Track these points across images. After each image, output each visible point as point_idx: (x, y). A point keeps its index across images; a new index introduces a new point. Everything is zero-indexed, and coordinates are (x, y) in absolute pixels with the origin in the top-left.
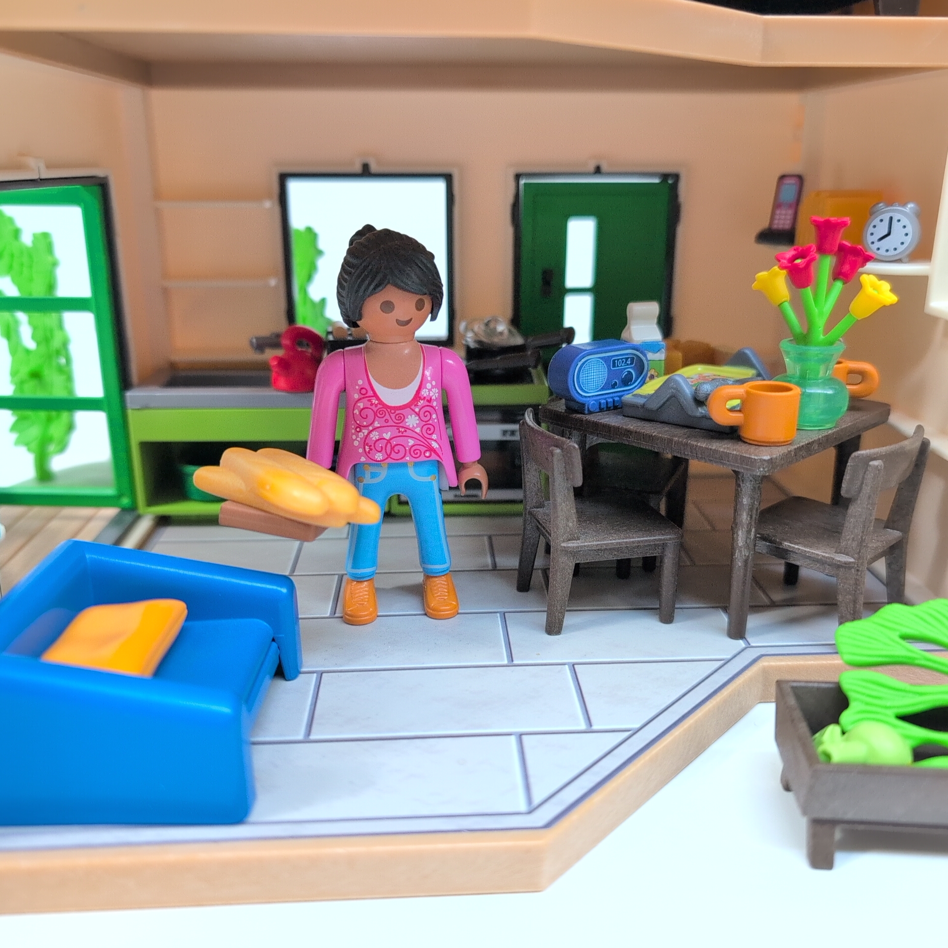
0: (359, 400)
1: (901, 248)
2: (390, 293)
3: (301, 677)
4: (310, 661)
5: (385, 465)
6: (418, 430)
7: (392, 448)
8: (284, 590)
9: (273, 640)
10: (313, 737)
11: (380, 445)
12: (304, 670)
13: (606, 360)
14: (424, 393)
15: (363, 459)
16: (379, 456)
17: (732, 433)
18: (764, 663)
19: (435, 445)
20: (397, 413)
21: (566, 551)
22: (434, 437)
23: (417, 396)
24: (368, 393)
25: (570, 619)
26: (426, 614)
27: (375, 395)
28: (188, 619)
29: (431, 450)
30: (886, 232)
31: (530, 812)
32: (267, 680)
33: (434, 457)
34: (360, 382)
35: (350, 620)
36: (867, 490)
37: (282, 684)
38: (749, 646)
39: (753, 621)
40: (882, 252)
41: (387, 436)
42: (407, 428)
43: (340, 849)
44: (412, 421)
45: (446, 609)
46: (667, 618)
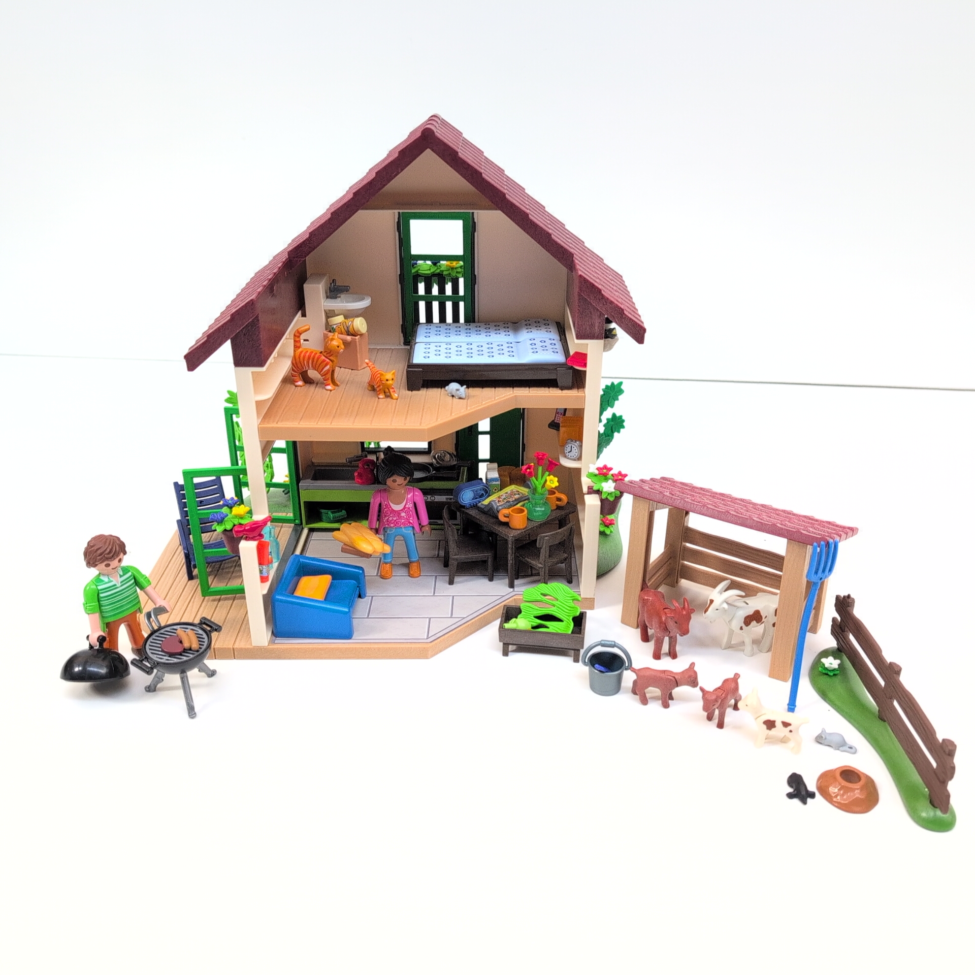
0: (385, 508)
1: (575, 457)
2: (395, 477)
3: (366, 598)
4: (369, 592)
5: (394, 528)
6: (405, 517)
7: (397, 523)
8: (361, 572)
9: (358, 587)
10: (369, 617)
11: (392, 522)
12: (367, 595)
13: (473, 491)
14: (407, 506)
15: (387, 526)
16: (392, 525)
17: (506, 524)
18: (515, 597)
19: (411, 521)
20: (398, 513)
21: (454, 559)
22: (411, 519)
23: (405, 507)
24: (388, 506)
25: (457, 579)
26: (409, 576)
27: (390, 507)
28: (332, 580)
29: (410, 523)
30: (570, 450)
31: (427, 639)
32: (356, 599)
33: (411, 525)
34: (386, 503)
35: (382, 577)
36: (544, 546)
37: (360, 599)
38: (514, 591)
39: (516, 582)
40: (569, 456)
41: (395, 519)
42: (401, 517)
43: (376, 646)
44: (403, 514)
45: (416, 575)
46: (491, 580)
